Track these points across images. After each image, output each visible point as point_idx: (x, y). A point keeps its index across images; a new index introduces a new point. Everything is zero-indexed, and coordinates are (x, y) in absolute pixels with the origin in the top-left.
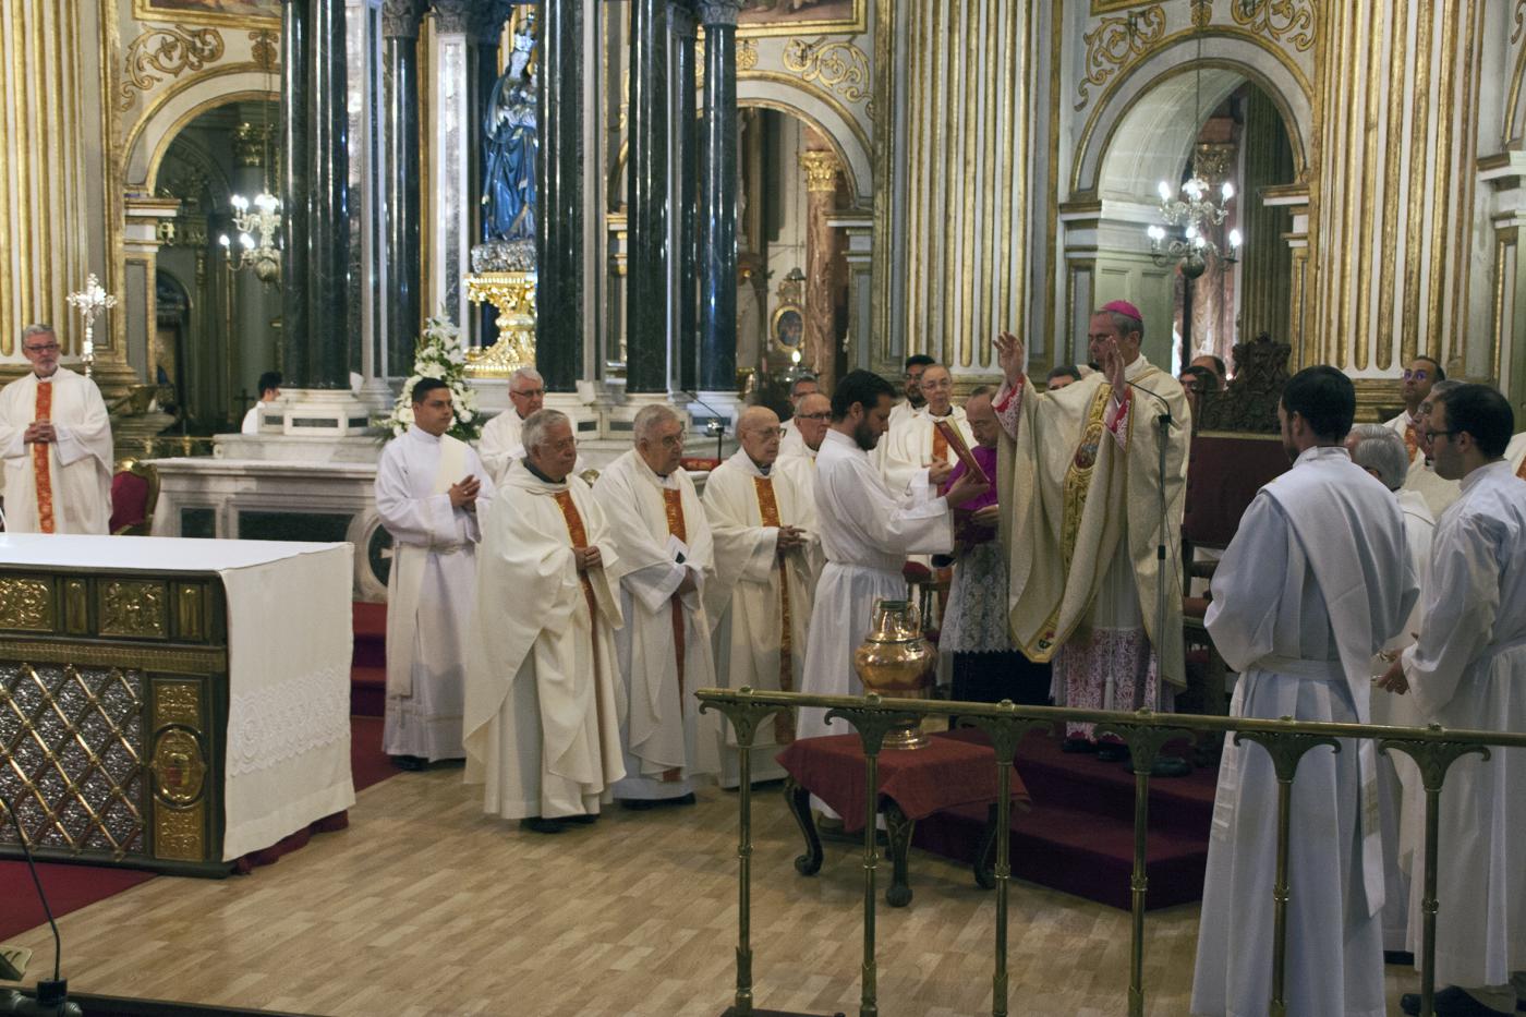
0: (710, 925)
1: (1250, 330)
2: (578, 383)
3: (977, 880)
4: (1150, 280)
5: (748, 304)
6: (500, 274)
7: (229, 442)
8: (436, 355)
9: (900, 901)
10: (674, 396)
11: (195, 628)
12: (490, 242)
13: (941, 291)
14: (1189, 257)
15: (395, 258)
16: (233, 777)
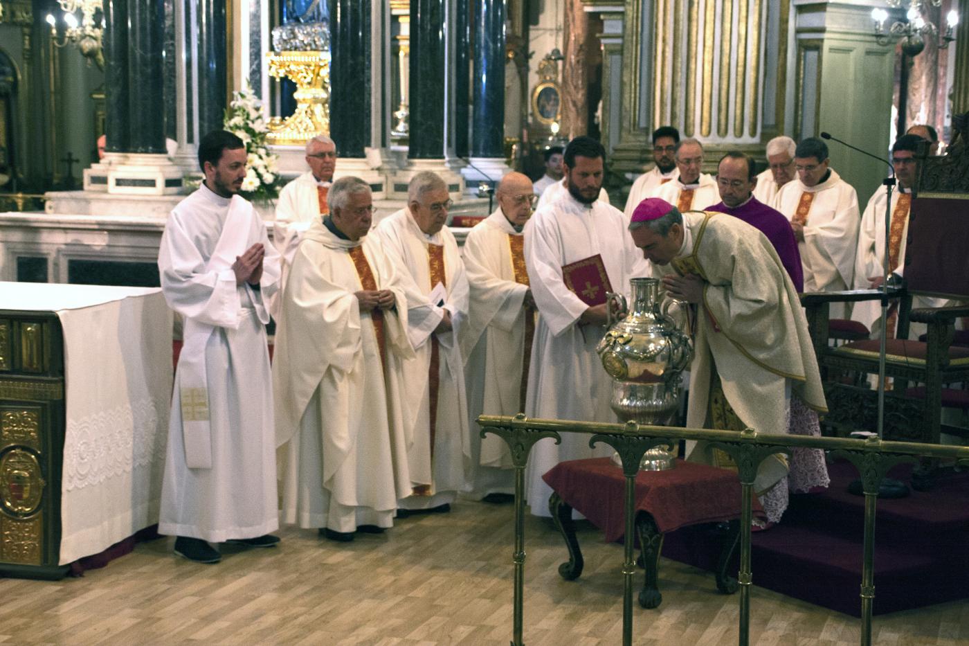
0: (485, 623)
1: (962, 103)
2: (367, 150)
3: (718, 586)
4: (872, 59)
5: (512, 81)
6: (297, 53)
7: (59, 199)
8: (242, 124)
9: (651, 604)
10: (449, 162)
11: (35, 361)
12: (289, 24)
13: (684, 70)
14: (910, 37)
15: (205, 37)
16: (69, 491)
